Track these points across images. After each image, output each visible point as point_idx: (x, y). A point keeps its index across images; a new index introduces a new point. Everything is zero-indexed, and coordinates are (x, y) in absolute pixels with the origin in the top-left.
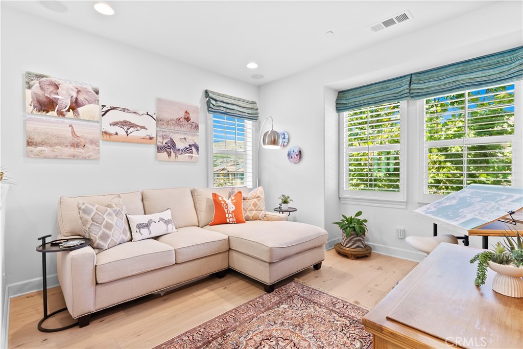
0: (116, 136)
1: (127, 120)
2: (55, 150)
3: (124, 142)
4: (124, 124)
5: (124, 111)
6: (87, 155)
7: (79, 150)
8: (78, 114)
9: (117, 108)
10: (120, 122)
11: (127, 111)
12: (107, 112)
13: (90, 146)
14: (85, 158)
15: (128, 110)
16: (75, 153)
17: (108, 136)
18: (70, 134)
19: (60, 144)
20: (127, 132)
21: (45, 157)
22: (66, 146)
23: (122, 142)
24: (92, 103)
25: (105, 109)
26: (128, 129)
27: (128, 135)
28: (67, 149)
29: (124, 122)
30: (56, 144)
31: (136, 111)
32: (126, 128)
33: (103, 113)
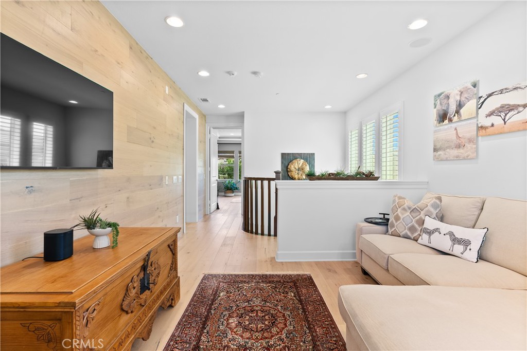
0: (492, 128)
1: (505, 103)
2: (446, 153)
3: (501, 133)
4: (501, 110)
5: (501, 93)
6: (466, 155)
7: (460, 151)
8: (461, 116)
9: (493, 93)
10: (497, 109)
11: (505, 91)
12: (483, 103)
13: (468, 146)
14: (464, 159)
15: (506, 89)
16: (458, 154)
17: (484, 131)
18: (454, 137)
19: (449, 147)
20: (504, 120)
21: (441, 160)
22: (452, 149)
23: (498, 134)
24: (471, 99)
25: (482, 100)
26: (506, 115)
27: (505, 123)
28: (453, 151)
29: (501, 107)
30: (447, 148)
31: (518, 86)
32: (503, 114)
33: (479, 106)
